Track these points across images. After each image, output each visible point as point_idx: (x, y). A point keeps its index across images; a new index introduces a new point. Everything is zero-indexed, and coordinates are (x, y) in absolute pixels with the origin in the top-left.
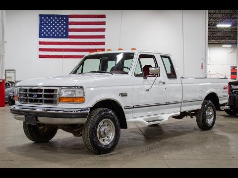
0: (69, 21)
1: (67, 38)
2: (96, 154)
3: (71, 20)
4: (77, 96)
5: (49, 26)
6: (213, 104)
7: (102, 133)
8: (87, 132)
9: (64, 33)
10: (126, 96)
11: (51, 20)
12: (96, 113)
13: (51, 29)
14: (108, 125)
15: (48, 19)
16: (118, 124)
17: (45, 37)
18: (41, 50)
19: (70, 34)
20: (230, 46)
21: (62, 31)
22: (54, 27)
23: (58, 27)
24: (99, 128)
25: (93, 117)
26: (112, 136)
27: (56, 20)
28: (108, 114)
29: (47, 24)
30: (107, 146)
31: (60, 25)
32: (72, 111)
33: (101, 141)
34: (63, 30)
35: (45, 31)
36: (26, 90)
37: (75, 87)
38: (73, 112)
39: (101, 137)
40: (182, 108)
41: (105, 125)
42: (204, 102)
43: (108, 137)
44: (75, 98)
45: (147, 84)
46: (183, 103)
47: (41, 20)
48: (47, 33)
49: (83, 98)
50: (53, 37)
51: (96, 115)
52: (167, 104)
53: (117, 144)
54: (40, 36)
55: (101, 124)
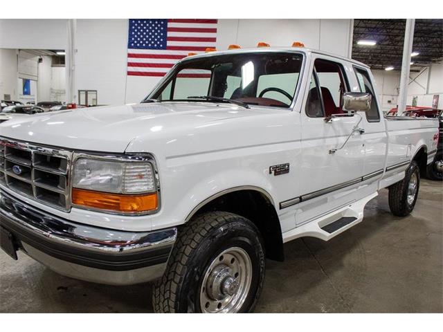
0: (168, 26)
1: (166, 49)
3: (170, 25)
4: (128, 189)
5: (142, 33)
9: (161, 43)
10: (287, 171)
11: (145, 25)
13: (144, 36)
14: (232, 261)
15: (140, 24)
17: (136, 47)
18: (130, 64)
19: (169, 43)
21: (159, 40)
22: (147, 34)
23: (153, 34)
27: (151, 25)
29: (139, 31)
31: (156, 31)
35: (136, 39)
39: (212, 300)
40: (381, 182)
44: (124, 194)
46: (385, 173)
47: (131, 25)
48: (139, 42)
50: (147, 47)
52: (362, 180)
54: (130, 47)
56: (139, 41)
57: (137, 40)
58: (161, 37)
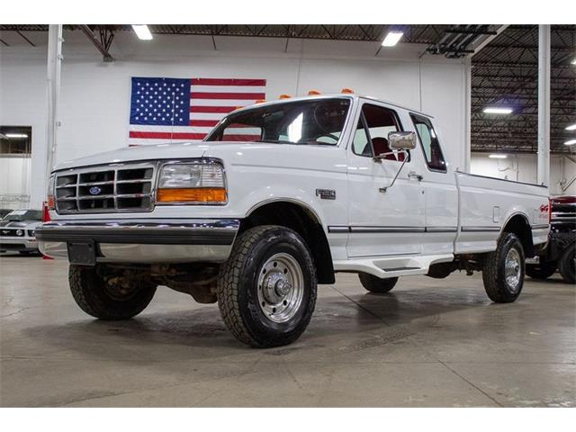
0: (192, 91)
1: (188, 125)
2: (254, 347)
3: (194, 89)
4: (204, 185)
5: (152, 102)
6: (519, 244)
7: (270, 292)
8: (230, 285)
9: (181, 115)
10: (333, 197)
11: (156, 89)
12: (255, 236)
13: (155, 106)
14: (286, 271)
15: (149, 87)
16: (312, 271)
17: (142, 122)
19: (193, 116)
20: (504, 156)
21: (177, 111)
22: (160, 102)
23: (169, 102)
24: (262, 276)
25: (248, 244)
26: (295, 300)
27: (165, 89)
28: (286, 241)
29: (147, 97)
30: (285, 325)
31: (173, 98)
32: (191, 225)
33: (267, 313)
34: (179, 109)
35: (142, 110)
36: (73, 179)
37: (200, 159)
38: (195, 228)
39: (268, 301)
40: (457, 244)
41: (277, 271)
42: (502, 235)
43: (285, 303)
44: (201, 188)
45: (382, 177)
46: (460, 233)
47: (135, 89)
48: (146, 115)
49: (223, 190)
50: (159, 123)
51: (257, 242)
52: (426, 231)
53: (307, 322)
54: (133, 122)
55: (268, 265)
56: (148, 113)
57: (144, 112)
58: (181, 107)
